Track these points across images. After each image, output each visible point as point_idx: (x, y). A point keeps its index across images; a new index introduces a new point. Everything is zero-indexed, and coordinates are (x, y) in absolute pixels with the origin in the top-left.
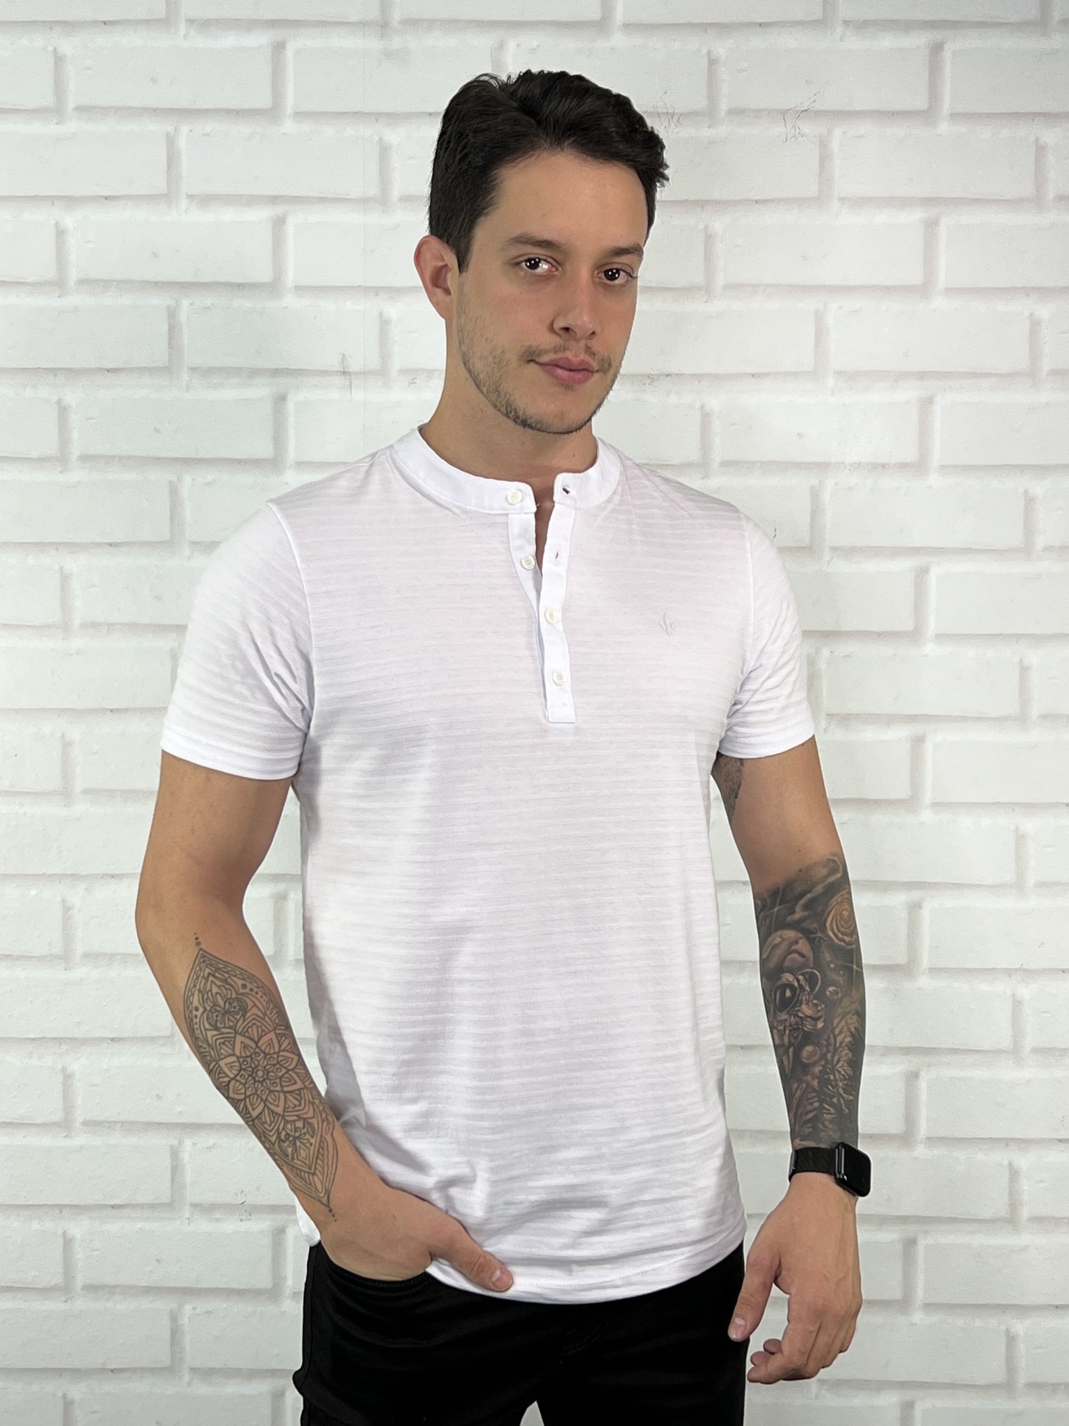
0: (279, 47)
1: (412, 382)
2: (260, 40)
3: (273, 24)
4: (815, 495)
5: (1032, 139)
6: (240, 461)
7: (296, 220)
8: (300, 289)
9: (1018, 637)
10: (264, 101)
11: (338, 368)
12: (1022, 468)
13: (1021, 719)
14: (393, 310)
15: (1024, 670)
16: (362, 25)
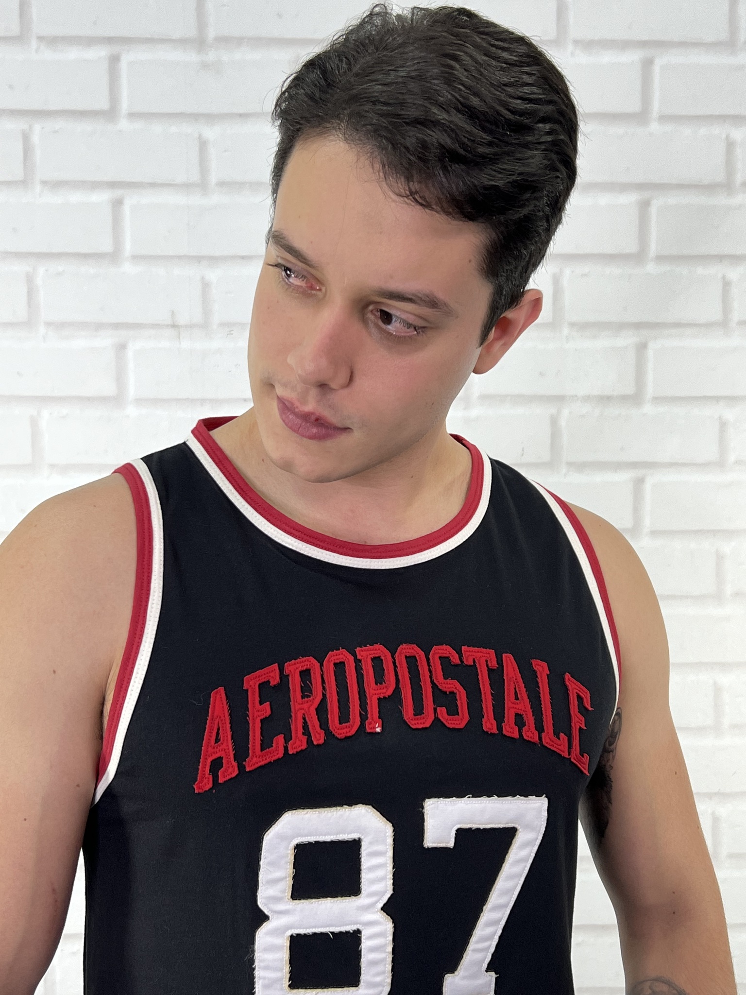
0: (114, 60)
1: (230, 333)
2: (100, 53)
3: (110, 40)
4: (554, 421)
5: (724, 136)
6: (89, 399)
7: (131, 201)
8: (137, 258)
9: (714, 533)
10: (103, 104)
11: (169, 322)
12: (717, 399)
13: (718, 597)
14: (213, 275)
15: (720, 558)
16: (183, 42)
